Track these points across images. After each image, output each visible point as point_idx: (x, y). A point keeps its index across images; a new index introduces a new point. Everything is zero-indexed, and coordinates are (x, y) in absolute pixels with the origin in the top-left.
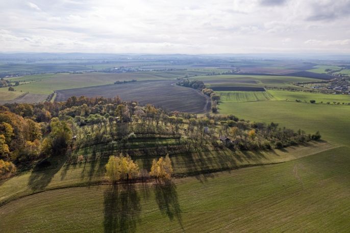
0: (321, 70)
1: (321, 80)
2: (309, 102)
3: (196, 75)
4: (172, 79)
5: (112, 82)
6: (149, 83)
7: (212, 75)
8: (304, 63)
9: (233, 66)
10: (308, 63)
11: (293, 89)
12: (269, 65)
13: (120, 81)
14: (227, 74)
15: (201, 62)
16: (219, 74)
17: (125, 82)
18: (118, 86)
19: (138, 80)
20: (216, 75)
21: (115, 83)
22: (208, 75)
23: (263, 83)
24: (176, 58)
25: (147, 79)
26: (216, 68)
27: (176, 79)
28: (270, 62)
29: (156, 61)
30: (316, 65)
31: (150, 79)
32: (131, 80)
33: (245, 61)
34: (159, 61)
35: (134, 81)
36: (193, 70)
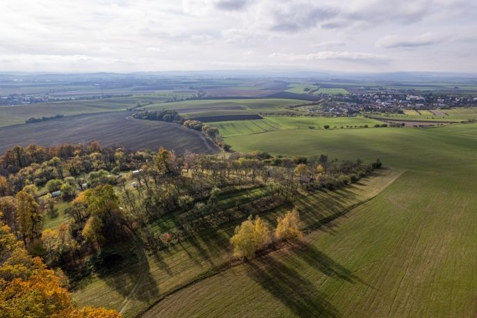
0: (299, 90)
1: (311, 102)
2: (323, 128)
3: (151, 103)
4: (119, 110)
5: (22, 120)
6: (86, 118)
7: (172, 101)
8: (275, 81)
9: (191, 88)
10: (279, 81)
11: (293, 115)
12: (236, 85)
13: (36, 117)
14: (192, 99)
15: (144, 84)
16: (182, 100)
17: (44, 119)
18: (36, 126)
19: (65, 115)
20: (178, 101)
21: (27, 122)
22: (168, 102)
23: (251, 108)
24: (101, 79)
25: (80, 113)
26: (172, 91)
27: (125, 109)
28: (236, 81)
29: (71, 84)
30: (289, 84)
31: (84, 112)
32: (54, 115)
33: (203, 81)
34: (76, 84)
35: (59, 117)
36: (142, 96)
